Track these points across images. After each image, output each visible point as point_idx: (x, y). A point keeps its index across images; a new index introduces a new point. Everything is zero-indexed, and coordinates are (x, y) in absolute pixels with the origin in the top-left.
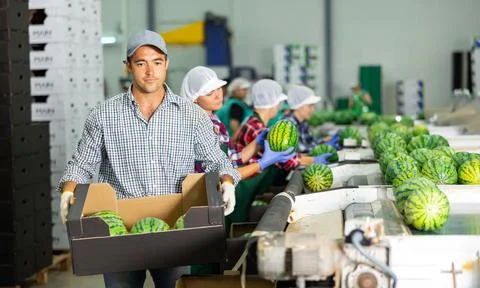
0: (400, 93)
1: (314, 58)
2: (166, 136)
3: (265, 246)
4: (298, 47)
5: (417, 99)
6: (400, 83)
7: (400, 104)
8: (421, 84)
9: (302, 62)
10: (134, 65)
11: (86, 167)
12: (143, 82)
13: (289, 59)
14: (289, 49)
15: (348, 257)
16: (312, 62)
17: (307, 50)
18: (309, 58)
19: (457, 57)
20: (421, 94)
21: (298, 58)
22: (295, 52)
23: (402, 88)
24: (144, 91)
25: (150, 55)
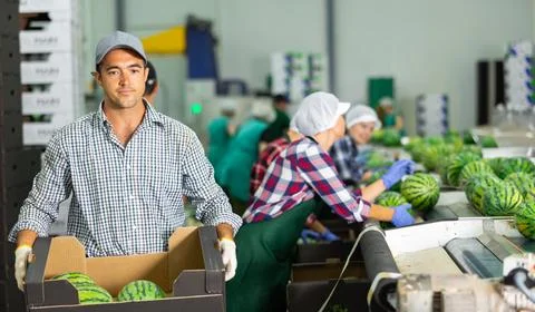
0: (421, 110)
1: (319, 69)
2: (149, 164)
3: (408, 290)
4: (299, 56)
5: (441, 116)
6: (421, 98)
7: (421, 122)
8: (445, 99)
9: (304, 73)
10: (104, 74)
11: (47, 208)
12: (116, 94)
13: (290, 70)
14: (289, 58)
15: (506, 302)
16: (316, 73)
17: (310, 59)
18: (312, 68)
19: (483, 67)
20: (445, 111)
21: (300, 68)
22: (297, 62)
23: (423, 103)
24: (118, 106)
25: (124, 61)
